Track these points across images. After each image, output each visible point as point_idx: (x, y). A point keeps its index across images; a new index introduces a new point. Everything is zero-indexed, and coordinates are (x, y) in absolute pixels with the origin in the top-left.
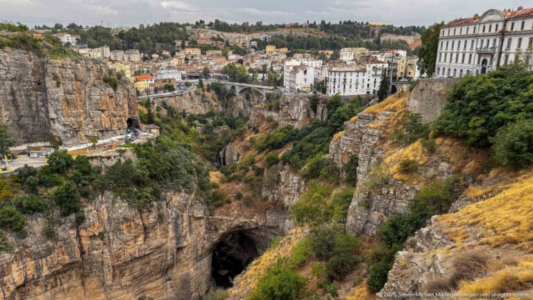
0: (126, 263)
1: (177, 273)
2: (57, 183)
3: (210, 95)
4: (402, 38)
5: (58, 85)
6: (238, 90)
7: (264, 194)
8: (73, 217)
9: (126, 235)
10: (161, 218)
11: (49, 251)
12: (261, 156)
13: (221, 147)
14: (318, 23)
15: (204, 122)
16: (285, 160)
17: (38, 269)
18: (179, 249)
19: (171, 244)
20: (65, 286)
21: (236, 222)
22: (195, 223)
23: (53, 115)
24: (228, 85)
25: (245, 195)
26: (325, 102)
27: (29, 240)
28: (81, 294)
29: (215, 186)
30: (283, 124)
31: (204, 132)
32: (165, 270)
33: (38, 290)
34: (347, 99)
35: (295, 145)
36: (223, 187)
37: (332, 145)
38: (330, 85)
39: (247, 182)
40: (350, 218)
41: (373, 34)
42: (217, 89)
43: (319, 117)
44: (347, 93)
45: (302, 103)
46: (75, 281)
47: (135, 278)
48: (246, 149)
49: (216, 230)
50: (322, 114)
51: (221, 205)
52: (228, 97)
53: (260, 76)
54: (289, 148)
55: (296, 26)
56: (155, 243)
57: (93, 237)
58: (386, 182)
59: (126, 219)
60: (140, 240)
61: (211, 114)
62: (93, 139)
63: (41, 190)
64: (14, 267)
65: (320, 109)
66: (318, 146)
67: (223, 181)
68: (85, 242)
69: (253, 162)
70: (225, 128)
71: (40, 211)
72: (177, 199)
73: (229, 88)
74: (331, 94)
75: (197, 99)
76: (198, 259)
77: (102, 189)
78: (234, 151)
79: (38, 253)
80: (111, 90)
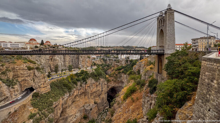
0: (93, 93)
1: (101, 96)
2: (82, 76)
3: (102, 60)
4: (140, 49)
5: (81, 58)
6: (108, 59)
7: (118, 80)
8: (85, 82)
9: (94, 87)
10: (99, 83)
11: (81, 89)
12: (117, 72)
13: (106, 71)
14: (122, 46)
15: (102, 66)
16: (123, 72)
17: (78, 92)
18: (102, 91)
19: (101, 90)
20: (82, 97)
21: (113, 86)
22: (105, 85)
23: (80, 63)
24: (106, 58)
25: (114, 80)
26: (129, 60)
27: (78, 86)
28: (84, 99)
29: (108, 78)
30: (120, 65)
31: (102, 68)
32: (99, 96)
33: (78, 97)
34: (134, 60)
35: (124, 69)
36: (109, 78)
37: (134, 68)
38: (130, 57)
39: (114, 77)
40: (142, 78)
41: (134, 48)
42: (103, 59)
43: (128, 64)
44: (134, 59)
45: (124, 61)
46: (83, 97)
47: (94, 97)
48: (112, 71)
49: (109, 87)
50: (129, 63)
51: (109, 82)
52: (106, 61)
53: (112, 56)
54: (123, 70)
55: (117, 47)
56: (98, 89)
57: (88, 87)
58: (148, 71)
59: (94, 83)
60: (96, 88)
61: (103, 64)
62: (86, 68)
63: (79, 77)
64: (75, 91)
65: (128, 62)
66: (129, 69)
67: (109, 77)
68: (86, 88)
69: (115, 73)
70: (107, 67)
71: (80, 81)
72: (102, 80)
73: (106, 59)
74: (130, 59)
75: (100, 61)
76: (105, 94)
77: (90, 77)
78: (109, 71)
79: (79, 89)
80: (89, 59)
